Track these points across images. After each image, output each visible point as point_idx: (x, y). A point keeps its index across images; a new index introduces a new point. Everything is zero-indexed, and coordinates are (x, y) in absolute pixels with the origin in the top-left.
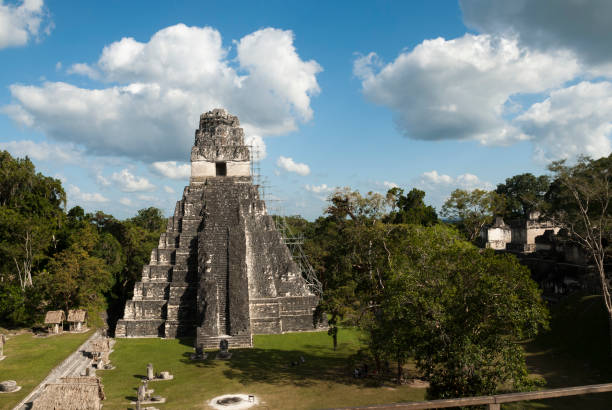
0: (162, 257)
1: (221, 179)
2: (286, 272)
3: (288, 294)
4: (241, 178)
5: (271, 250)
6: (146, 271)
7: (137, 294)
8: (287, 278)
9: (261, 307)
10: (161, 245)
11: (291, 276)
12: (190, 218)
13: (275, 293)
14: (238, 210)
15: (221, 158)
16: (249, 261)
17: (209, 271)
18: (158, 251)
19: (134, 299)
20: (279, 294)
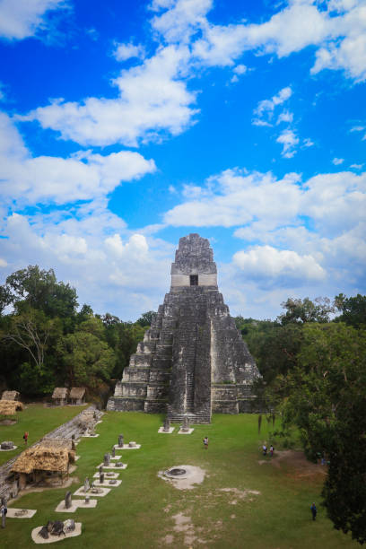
0: (145, 348)
1: (194, 287)
2: (243, 364)
3: (245, 382)
4: (210, 287)
5: (232, 344)
6: (132, 359)
7: (125, 378)
8: (244, 368)
9: (221, 391)
10: (146, 339)
11: (248, 367)
12: (169, 318)
13: (234, 380)
14: (205, 312)
15: (194, 272)
16: (213, 353)
17: (181, 360)
18: (142, 344)
19: (123, 380)
20: (238, 381)
